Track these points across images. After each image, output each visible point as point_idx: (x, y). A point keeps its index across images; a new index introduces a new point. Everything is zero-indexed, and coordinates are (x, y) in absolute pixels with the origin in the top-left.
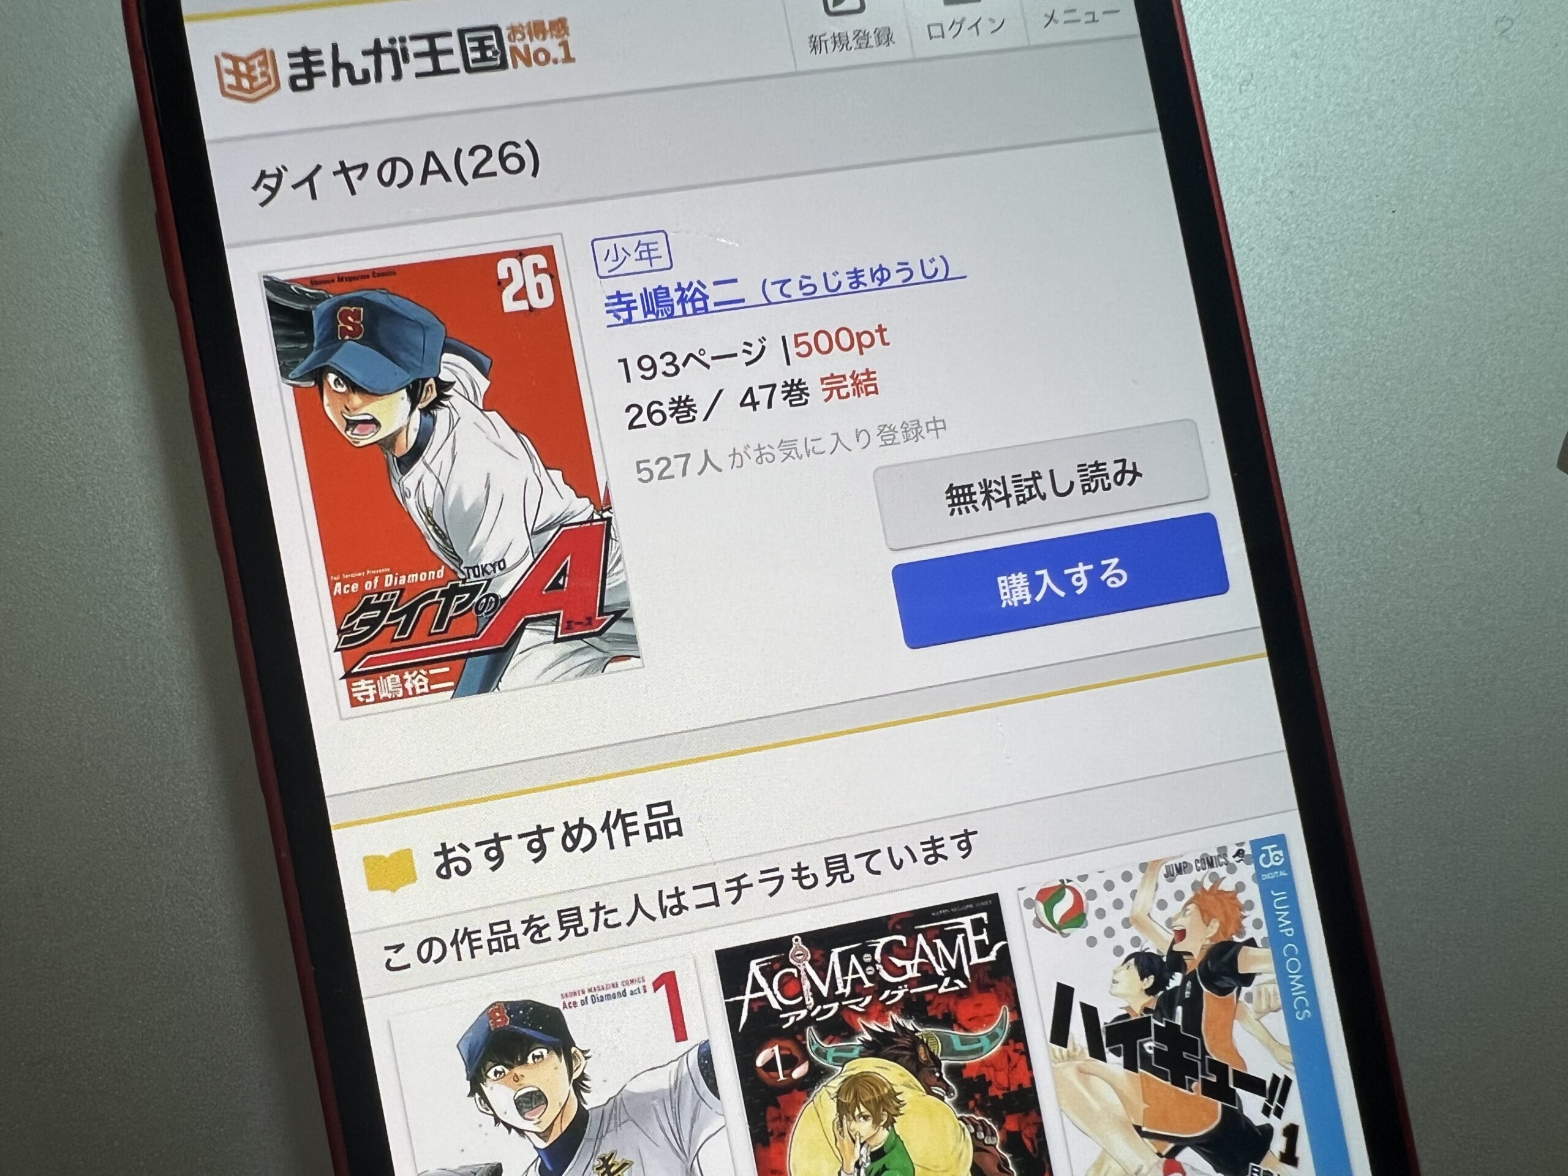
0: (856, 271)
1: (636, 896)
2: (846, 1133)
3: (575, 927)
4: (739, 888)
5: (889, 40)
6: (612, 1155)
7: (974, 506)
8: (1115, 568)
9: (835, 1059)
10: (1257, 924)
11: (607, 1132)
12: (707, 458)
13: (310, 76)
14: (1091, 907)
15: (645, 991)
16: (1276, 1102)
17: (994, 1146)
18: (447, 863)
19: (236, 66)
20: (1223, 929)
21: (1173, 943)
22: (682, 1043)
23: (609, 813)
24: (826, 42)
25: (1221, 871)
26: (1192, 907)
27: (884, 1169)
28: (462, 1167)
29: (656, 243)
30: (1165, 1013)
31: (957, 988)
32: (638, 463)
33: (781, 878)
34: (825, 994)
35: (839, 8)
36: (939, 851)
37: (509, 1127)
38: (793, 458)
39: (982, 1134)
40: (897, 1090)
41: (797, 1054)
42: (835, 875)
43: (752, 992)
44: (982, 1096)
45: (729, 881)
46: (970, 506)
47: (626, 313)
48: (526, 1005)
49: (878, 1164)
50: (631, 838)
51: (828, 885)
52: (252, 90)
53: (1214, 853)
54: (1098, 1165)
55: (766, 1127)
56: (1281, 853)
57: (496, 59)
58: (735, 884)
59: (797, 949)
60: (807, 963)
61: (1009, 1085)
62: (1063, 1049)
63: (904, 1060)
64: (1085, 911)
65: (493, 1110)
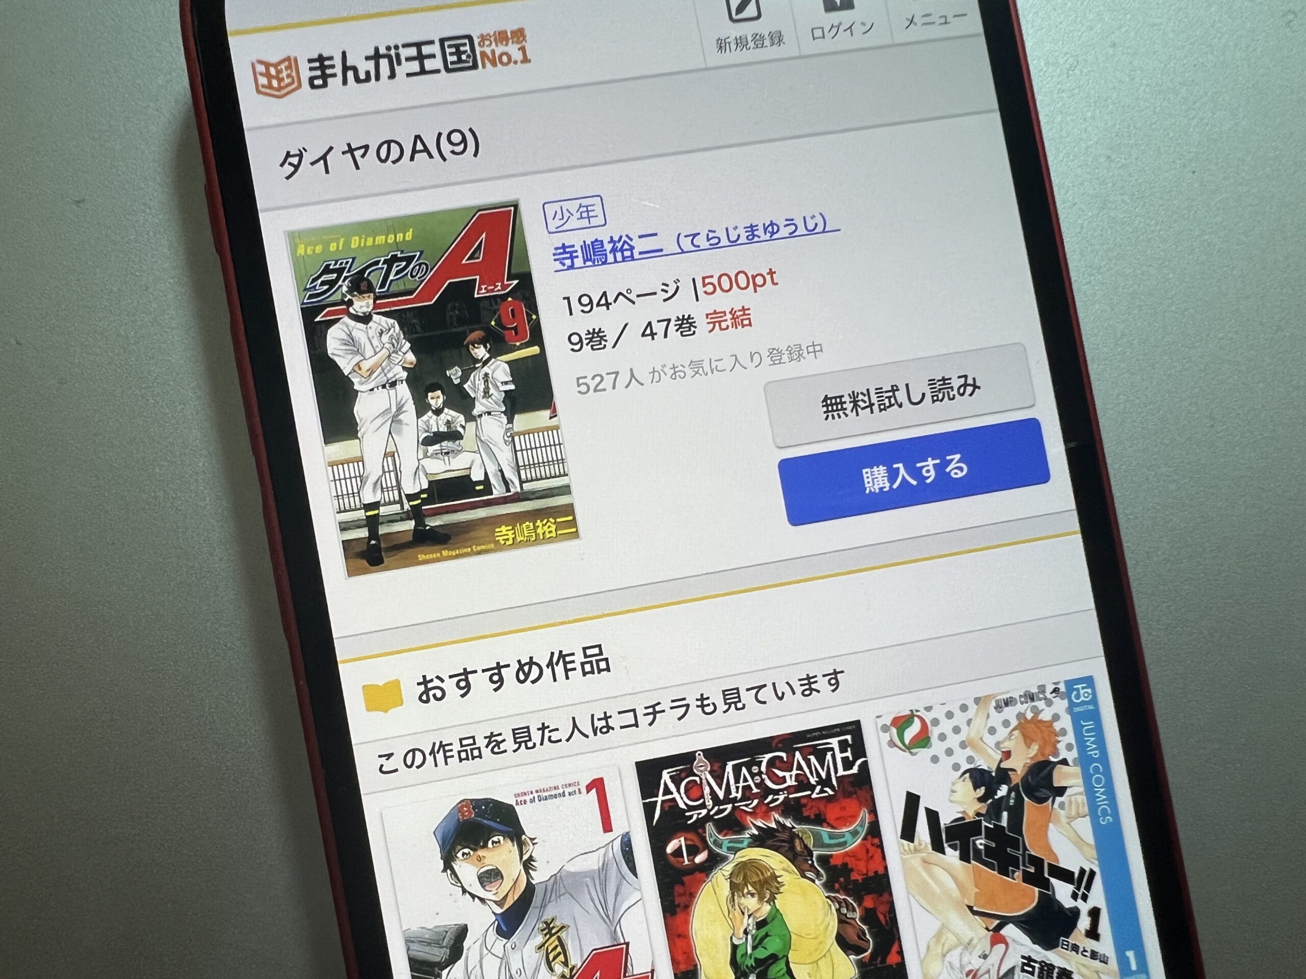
1: (574, 719)
2: (737, 907)
3: (526, 742)
4: (655, 713)
5: (780, 41)
6: (553, 920)
7: (844, 413)
8: (957, 462)
9: (729, 849)
10: (1069, 747)
11: (549, 902)
12: (632, 376)
13: (324, 77)
14: (935, 732)
15: (580, 793)
16: (1082, 889)
17: (855, 919)
18: (426, 691)
19: (267, 69)
20: (1041, 751)
21: (1001, 761)
23: (552, 654)
24: (729, 43)
25: (1041, 704)
26: (1016, 733)
27: (767, 935)
28: (436, 927)
29: (594, 205)
30: (994, 818)
31: (826, 794)
32: (578, 379)
33: (688, 706)
34: (721, 797)
35: (741, 16)
36: (813, 686)
37: (473, 896)
38: (701, 375)
39: (846, 911)
40: (777, 874)
41: (698, 843)
42: (730, 704)
43: (664, 795)
44: (845, 880)
45: (646, 708)
46: (841, 413)
47: (570, 261)
48: (487, 802)
49: (762, 932)
50: (570, 673)
51: (725, 712)
52: (280, 88)
53: (1034, 690)
54: (938, 936)
55: (673, 901)
56: (1089, 691)
57: (469, 62)
58: (651, 710)
59: (700, 762)
60: (707, 773)
61: (867, 871)
62: (911, 844)
63: (783, 850)
64: (930, 735)
65: (461, 883)
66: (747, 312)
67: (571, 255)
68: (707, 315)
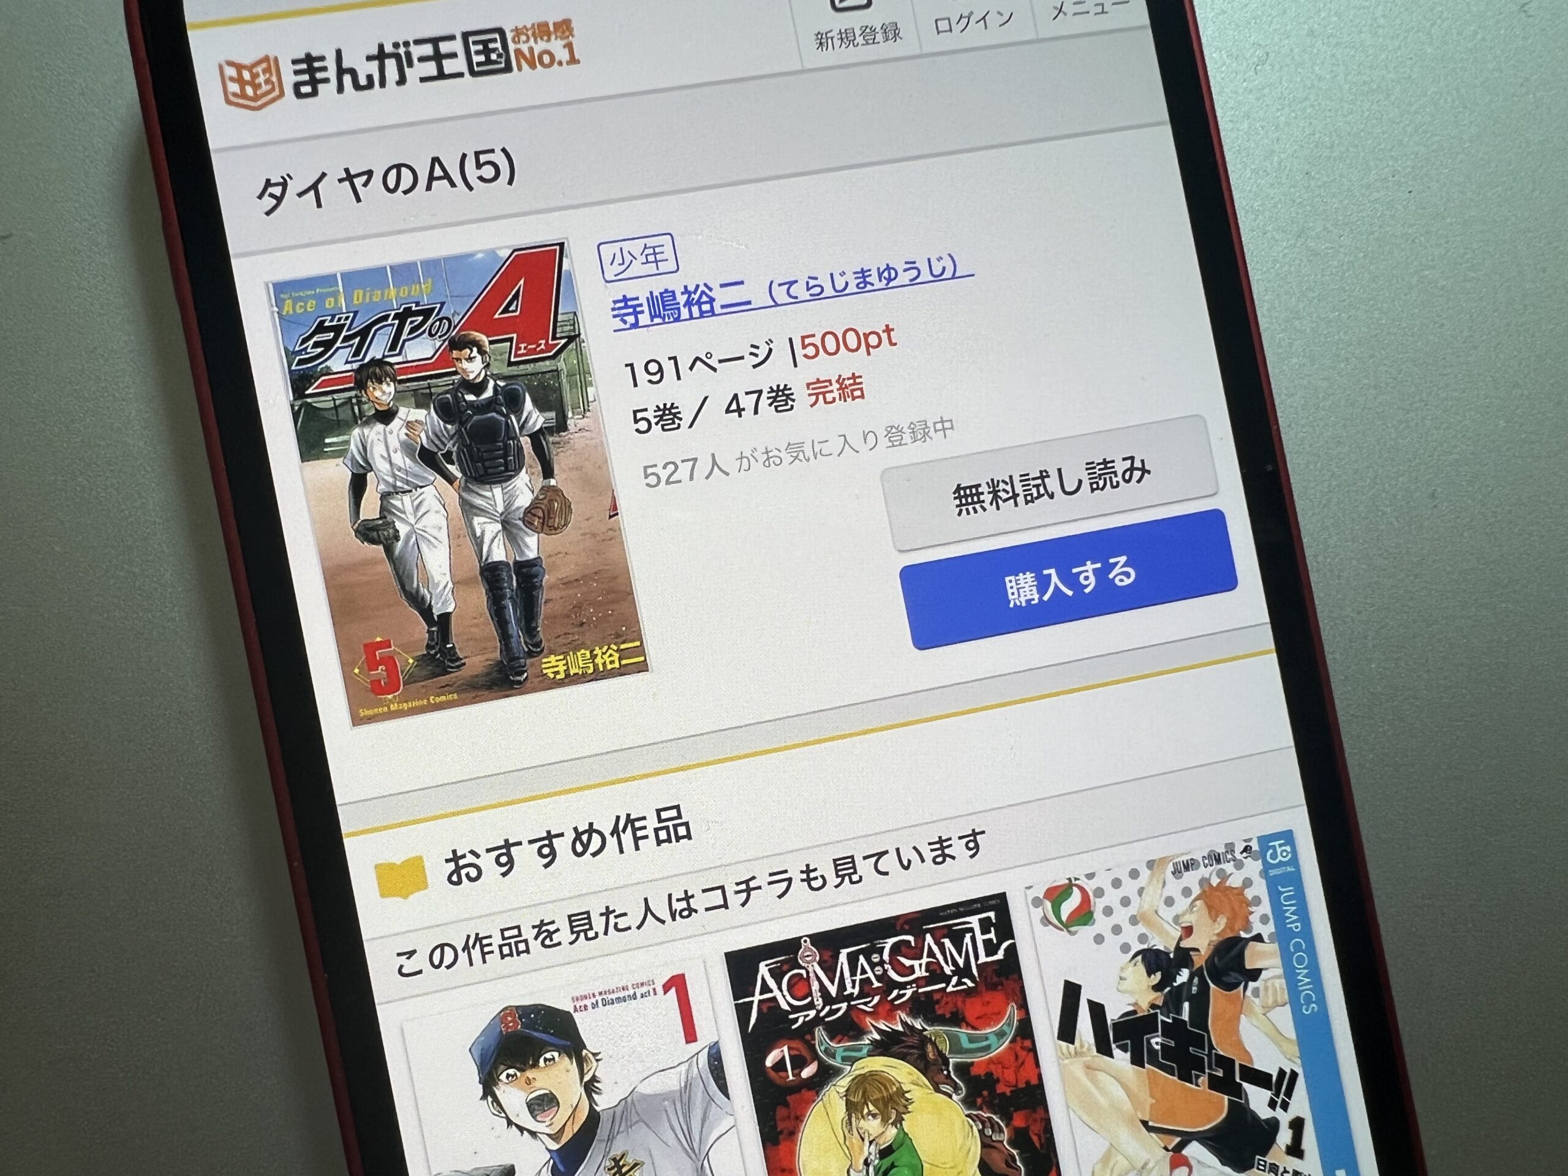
0: (863, 271)
1: (646, 900)
2: (855, 1132)
3: (585, 932)
4: (749, 890)
5: (896, 35)
6: (623, 1156)
7: (982, 507)
8: (1122, 567)
9: (844, 1059)
10: (1264, 920)
11: (618, 1133)
12: (714, 463)
13: (314, 83)
14: (1098, 905)
15: (655, 994)
16: (1282, 1096)
17: (1002, 1142)
18: (458, 870)
19: (240, 74)
20: (1230, 926)
21: (1180, 939)
22: (693, 1045)
23: (618, 818)
24: (832, 38)
25: (1229, 867)
27: (893, 1166)
28: (475, 1169)
29: (663, 246)
30: (1172, 1009)
31: (965, 987)
32: (646, 468)
33: (790, 880)
34: (834, 994)
35: (846, 5)
36: (947, 851)
37: (521, 1129)
38: (801, 461)
39: (991, 1133)
40: (905, 1089)
41: (805, 1053)
42: (843, 876)
43: (761, 994)
44: (990, 1094)
45: (738, 884)
46: (977, 506)
47: (632, 317)
48: (537, 1009)
49: (887, 1162)
50: (640, 842)
51: (836, 887)
52: (256, 98)
53: (1221, 850)
54: (1106, 1159)
55: (775, 1127)
56: (1288, 848)
57: (501, 63)
58: (743, 887)
59: (805, 951)
60: (815, 964)
61: (1017, 1082)
62: (1070, 1045)
63: (912, 1058)
64: (1092, 909)
65: (505, 1113)
66: (858, 380)
67: (635, 310)
68: (808, 385)
